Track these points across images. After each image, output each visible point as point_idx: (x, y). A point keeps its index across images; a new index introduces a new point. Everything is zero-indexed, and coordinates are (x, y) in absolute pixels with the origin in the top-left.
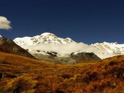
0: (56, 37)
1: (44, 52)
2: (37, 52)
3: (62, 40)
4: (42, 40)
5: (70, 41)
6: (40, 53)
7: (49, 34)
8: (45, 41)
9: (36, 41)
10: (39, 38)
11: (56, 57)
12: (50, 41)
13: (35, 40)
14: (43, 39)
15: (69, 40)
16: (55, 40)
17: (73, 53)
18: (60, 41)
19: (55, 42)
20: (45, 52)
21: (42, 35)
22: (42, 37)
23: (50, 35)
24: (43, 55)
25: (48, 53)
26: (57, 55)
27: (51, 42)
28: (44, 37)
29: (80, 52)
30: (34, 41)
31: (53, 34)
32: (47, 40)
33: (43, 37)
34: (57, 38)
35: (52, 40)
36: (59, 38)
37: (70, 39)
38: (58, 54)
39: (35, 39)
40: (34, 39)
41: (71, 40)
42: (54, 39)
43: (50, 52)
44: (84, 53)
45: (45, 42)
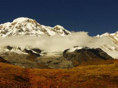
0: (38, 24)
1: (19, 49)
2: (7, 50)
3: (48, 29)
4: (15, 30)
5: (61, 31)
6: (12, 50)
7: (26, 19)
8: (20, 31)
9: (6, 31)
10: (10, 27)
11: (39, 57)
12: (28, 31)
13: (3, 31)
14: (17, 27)
15: (59, 29)
16: (37, 30)
17: (68, 50)
18: (45, 31)
19: (37, 32)
20: (20, 50)
21: (15, 21)
22: (15, 25)
23: (28, 21)
24: (17, 54)
25: (26, 51)
26: (40, 54)
27: (31, 33)
28: (18, 25)
29: (79, 48)
30: (2, 32)
31: (32, 20)
32: (24, 29)
34: (39, 26)
35: (32, 29)
36: (43, 27)
37: (62, 27)
38: (42, 52)
39: (4, 29)
40: (2, 29)
41: (63, 29)
42: (35, 27)
43: (28, 49)
44: (86, 50)
45: (20, 33)
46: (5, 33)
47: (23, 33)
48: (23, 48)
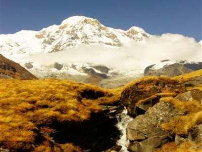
0: (102, 26)
1: (74, 67)
2: (55, 70)
3: (119, 33)
4: (65, 38)
5: (140, 35)
6: (63, 70)
7: (82, 18)
8: (73, 39)
9: (51, 39)
10: (57, 32)
11: (106, 80)
12: (86, 37)
13: (47, 39)
14: (68, 33)
15: (137, 33)
16: (100, 36)
17: (151, 66)
18: (113, 37)
19: (101, 39)
20: (75, 69)
21: (64, 22)
22: (65, 29)
23: (86, 21)
24: (70, 75)
26: (108, 75)
27: (90, 41)
28: (70, 29)
29: (170, 63)
30: (45, 42)
31: (92, 20)
32: (80, 35)
33: (68, 29)
34: (104, 29)
35: (92, 34)
36: (111, 30)
37: (141, 29)
38: (110, 72)
39: (48, 36)
40: (46, 36)
41: (144, 32)
42: (97, 32)
43: (88, 68)
44: (181, 65)
45: (74, 42)
46: (50, 43)
47: (78, 42)
48: (79, 66)
